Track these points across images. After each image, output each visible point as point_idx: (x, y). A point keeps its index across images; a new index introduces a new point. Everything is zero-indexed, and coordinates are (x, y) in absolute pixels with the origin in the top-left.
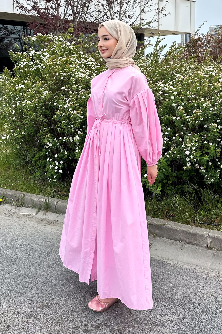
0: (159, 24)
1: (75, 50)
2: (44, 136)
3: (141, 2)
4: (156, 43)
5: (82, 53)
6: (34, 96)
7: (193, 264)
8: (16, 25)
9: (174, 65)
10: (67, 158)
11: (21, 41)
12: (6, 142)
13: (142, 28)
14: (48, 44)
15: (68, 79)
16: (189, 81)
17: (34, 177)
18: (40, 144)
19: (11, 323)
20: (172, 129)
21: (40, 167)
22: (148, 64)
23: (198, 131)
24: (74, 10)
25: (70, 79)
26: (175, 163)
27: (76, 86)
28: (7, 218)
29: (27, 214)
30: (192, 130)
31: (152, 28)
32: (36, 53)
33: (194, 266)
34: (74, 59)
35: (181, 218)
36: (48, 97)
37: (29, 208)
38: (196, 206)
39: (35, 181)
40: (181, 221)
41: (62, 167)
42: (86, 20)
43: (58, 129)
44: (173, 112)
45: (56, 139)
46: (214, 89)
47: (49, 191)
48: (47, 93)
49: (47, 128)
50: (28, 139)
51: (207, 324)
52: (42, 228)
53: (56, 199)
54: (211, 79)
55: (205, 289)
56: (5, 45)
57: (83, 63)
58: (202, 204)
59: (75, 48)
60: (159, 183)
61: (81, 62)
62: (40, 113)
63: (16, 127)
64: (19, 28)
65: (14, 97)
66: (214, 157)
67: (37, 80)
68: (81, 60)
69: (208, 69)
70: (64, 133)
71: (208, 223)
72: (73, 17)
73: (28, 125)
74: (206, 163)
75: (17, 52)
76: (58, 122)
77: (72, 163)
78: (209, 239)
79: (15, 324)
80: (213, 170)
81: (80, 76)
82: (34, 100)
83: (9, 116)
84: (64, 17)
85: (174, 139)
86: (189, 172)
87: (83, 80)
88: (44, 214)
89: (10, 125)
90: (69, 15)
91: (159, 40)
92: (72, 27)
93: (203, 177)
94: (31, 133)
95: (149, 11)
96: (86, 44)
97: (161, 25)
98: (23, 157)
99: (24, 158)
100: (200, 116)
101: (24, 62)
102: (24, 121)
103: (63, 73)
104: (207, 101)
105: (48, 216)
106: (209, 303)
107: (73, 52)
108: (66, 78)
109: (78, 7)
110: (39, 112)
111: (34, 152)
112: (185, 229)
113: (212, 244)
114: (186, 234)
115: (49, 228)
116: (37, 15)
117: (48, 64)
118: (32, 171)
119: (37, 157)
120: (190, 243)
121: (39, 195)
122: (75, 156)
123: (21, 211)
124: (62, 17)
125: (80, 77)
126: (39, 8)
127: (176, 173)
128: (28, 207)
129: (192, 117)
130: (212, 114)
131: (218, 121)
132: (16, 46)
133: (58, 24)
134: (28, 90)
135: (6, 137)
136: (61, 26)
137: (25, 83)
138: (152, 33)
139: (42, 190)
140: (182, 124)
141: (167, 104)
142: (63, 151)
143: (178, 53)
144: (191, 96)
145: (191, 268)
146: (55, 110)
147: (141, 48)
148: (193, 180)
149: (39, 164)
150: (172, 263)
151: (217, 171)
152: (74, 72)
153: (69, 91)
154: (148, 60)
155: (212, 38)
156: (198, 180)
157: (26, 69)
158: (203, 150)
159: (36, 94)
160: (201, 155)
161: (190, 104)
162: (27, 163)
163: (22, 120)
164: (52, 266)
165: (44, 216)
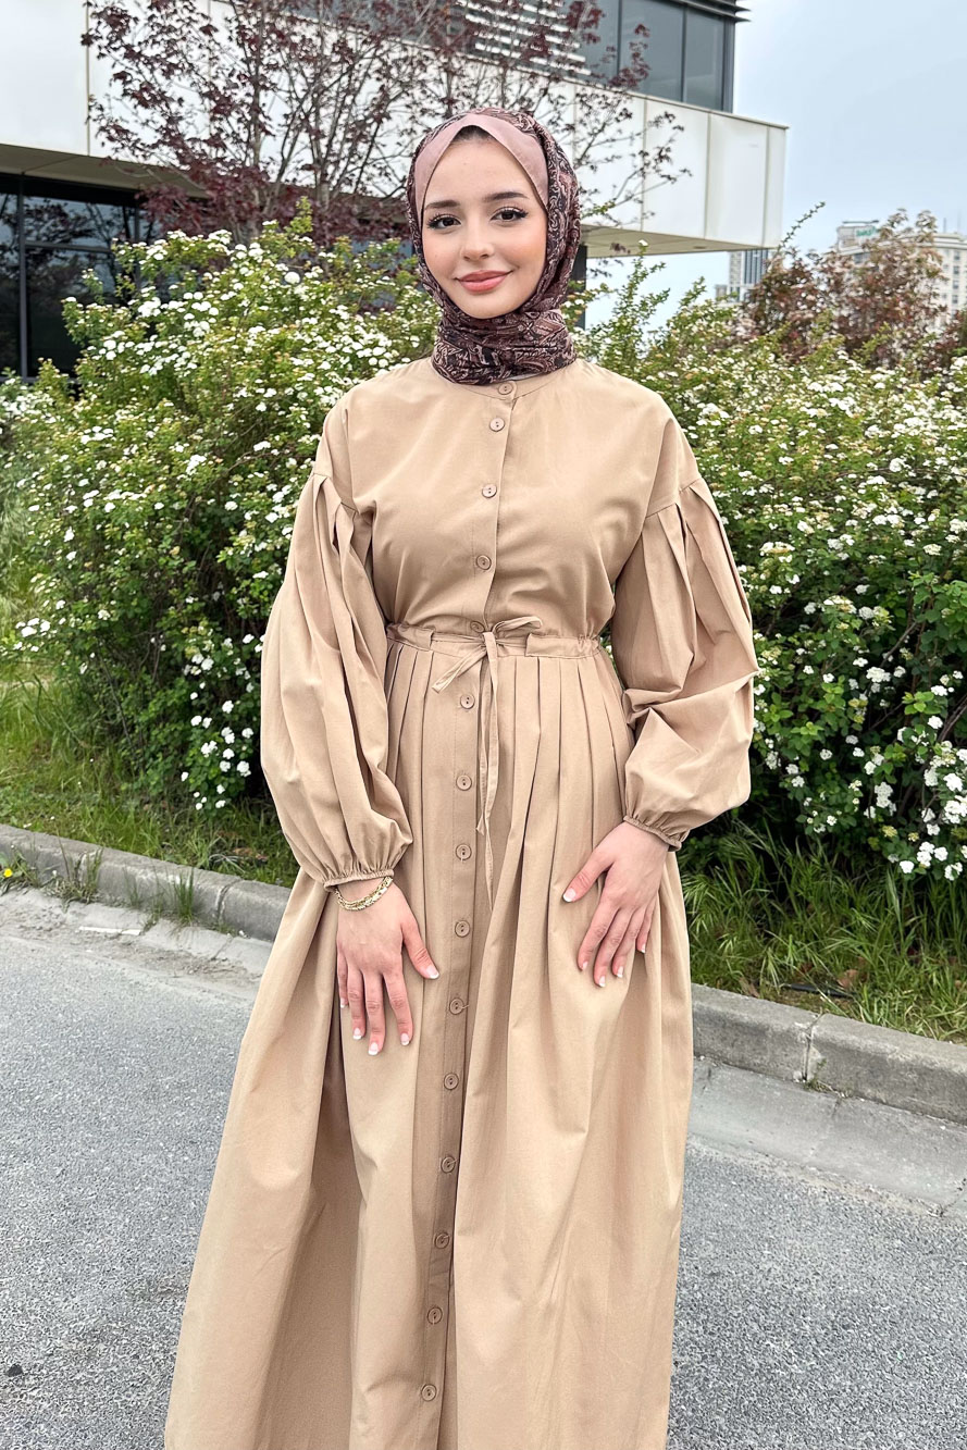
0: (645, 211)
1: (318, 301)
2: (184, 631)
3: (579, 127)
4: (627, 283)
5: (345, 316)
6: (151, 474)
7: (746, 1148)
8: (94, 202)
9: (696, 370)
12: (35, 649)
15: (283, 412)
16: (752, 431)
17: (141, 789)
18: (169, 661)
19: (24, 1358)
21: (163, 749)
23: (782, 626)
24: (319, 151)
25: (289, 412)
27: (313, 437)
28: (30, 942)
29: (109, 931)
31: (619, 227)
32: (165, 306)
33: (749, 1154)
34: (310, 336)
35: (707, 965)
36: (205, 477)
37: (116, 906)
38: (767, 920)
39: (143, 803)
40: (704, 977)
41: (251, 751)
42: (365, 189)
43: (240, 601)
45: (229, 640)
46: (847, 464)
47: (194, 842)
48: (201, 464)
49: (197, 599)
50: (122, 639)
51: (794, 1388)
52: (162, 986)
53: (222, 875)
54: (834, 426)
55: (789, 1248)
56: (51, 278)
57: (346, 350)
58: (790, 911)
59: (317, 294)
61: (335, 347)
62: (170, 541)
63: (76, 592)
64: (106, 211)
65: (74, 473)
66: (840, 729)
67: (165, 412)
68: (336, 340)
69: (826, 388)
71: (813, 987)
72: (313, 177)
73: (123, 586)
74: (807, 753)
75: (94, 305)
76: (238, 575)
78: (813, 1049)
79: (42, 1362)
80: (833, 779)
82: (150, 487)
83: (53, 547)
84: (281, 173)
88: (173, 933)
89: (51, 584)
90: (304, 168)
91: (642, 269)
92: (307, 215)
93: (796, 808)
94: (136, 614)
95: (608, 160)
96: (359, 280)
97: (652, 214)
98: (102, 707)
99: (105, 712)
100: (788, 568)
101: (118, 340)
102: (111, 570)
103: (266, 388)
104: (818, 510)
105: (189, 941)
106: (804, 1304)
107: (308, 310)
108: (277, 406)
109: (335, 140)
110: (166, 537)
111: (145, 689)
112: (720, 1009)
113: (827, 1072)
114: (724, 1027)
115: (190, 991)
116: (176, 163)
117: (209, 350)
118: (133, 763)
119: (153, 708)
120: (737, 1064)
121: (157, 857)
123: (86, 919)
124: (273, 178)
126: (187, 138)
128: (111, 904)
129: (757, 571)
130: (836, 563)
131: (861, 589)
132: (91, 279)
133: (257, 202)
134: (126, 451)
135: (37, 627)
136: (266, 209)
137: (118, 424)
138: (617, 247)
139: (167, 841)
143: (713, 325)
144: (757, 488)
145: (741, 1160)
146: (231, 530)
147: (572, 301)
148: (758, 815)
149: (159, 737)
151: (852, 785)
152: (308, 386)
153: (288, 456)
155: (849, 267)
156: (776, 820)
157: (125, 370)
158: (801, 702)
159: (158, 465)
160: (791, 718)
161: (748, 522)
162: (116, 732)
163: (102, 566)
164: (197, 1136)
165: (174, 941)
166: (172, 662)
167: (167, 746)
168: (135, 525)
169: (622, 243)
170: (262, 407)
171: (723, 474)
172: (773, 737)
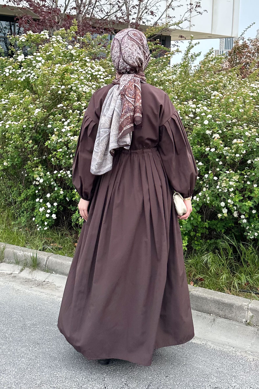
0: (191, 24)
1: (79, 55)
2: (33, 169)
4: (186, 49)
5: (88, 60)
6: (22, 115)
7: (227, 345)
10: (63, 199)
11: (6, 41)
13: (169, 28)
14: (43, 47)
15: (67, 94)
16: (230, 101)
17: (19, 223)
18: (28, 180)
20: (205, 165)
21: (26, 210)
22: (174, 76)
23: (239, 168)
24: (78, 3)
25: (70, 94)
26: (206, 210)
27: (78, 103)
29: (8, 272)
30: (231, 167)
31: (182, 30)
32: (26, 57)
33: (228, 347)
34: (77, 67)
35: (213, 283)
36: (40, 116)
37: (11, 264)
38: (234, 268)
39: (19, 228)
40: (212, 287)
41: (56, 210)
42: (94, 16)
43: (52, 159)
44: (206, 141)
45: (49, 172)
47: (37, 241)
48: (39, 112)
49: (38, 158)
50: (12, 172)
52: (27, 291)
53: (47, 253)
54: (258, 99)
55: (241, 379)
57: (89, 72)
58: (241, 264)
59: (79, 53)
60: (185, 236)
61: (85, 71)
64: (4, 24)
67: (27, 93)
68: (86, 69)
69: (256, 86)
70: (60, 166)
71: (249, 291)
72: (76, 11)
73: (12, 154)
74: (248, 211)
76: (52, 150)
77: (69, 206)
78: (249, 312)
80: (256, 220)
81: (84, 90)
82: (22, 120)
84: (65, 10)
85: (206, 177)
86: (225, 222)
87: (88, 95)
88: (30, 272)
90: (72, 9)
91: (192, 45)
92: (76, 25)
93: (244, 230)
94: (17, 164)
95: (179, 6)
96: (94, 48)
97: (194, 25)
98: (4, 195)
99: (6, 197)
100: (242, 148)
101: (10, 69)
102: (8, 148)
103: (61, 85)
104: (253, 128)
105: (36, 275)
107: (76, 58)
108: (65, 92)
110: (27, 137)
111: (20, 189)
112: (217, 298)
113: (254, 320)
114: (219, 304)
115: (35, 292)
116: (29, 6)
117: (42, 72)
118: (16, 215)
119: (23, 196)
120: (223, 317)
121: (24, 247)
122: (74, 196)
123: (0, 268)
124: (62, 12)
125: (83, 92)
127: (209, 223)
128: (9, 263)
129: (231, 149)
133: (57, 20)
134: (13, 107)
136: (60, 23)
137: (10, 98)
138: (181, 37)
139: (28, 241)
140: (218, 158)
141: (199, 131)
142: (58, 189)
143: (216, 64)
144: (232, 121)
145: (225, 349)
146: (49, 135)
147: (166, 55)
148: (230, 232)
149: (25, 206)
150: (199, 343)
152: (76, 85)
153: (69, 109)
154: (175, 72)
156: (237, 234)
157: (12, 80)
158: (245, 194)
159: (24, 112)
160: (242, 200)
161: (229, 132)
162: (10, 204)
163: (5, 147)
164: (39, 342)
165: (30, 276)
166: (29, 180)
167: (27, 209)
168: (16, 133)
169: (183, 35)
170: (60, 92)
171: (220, 116)
172: (236, 206)
